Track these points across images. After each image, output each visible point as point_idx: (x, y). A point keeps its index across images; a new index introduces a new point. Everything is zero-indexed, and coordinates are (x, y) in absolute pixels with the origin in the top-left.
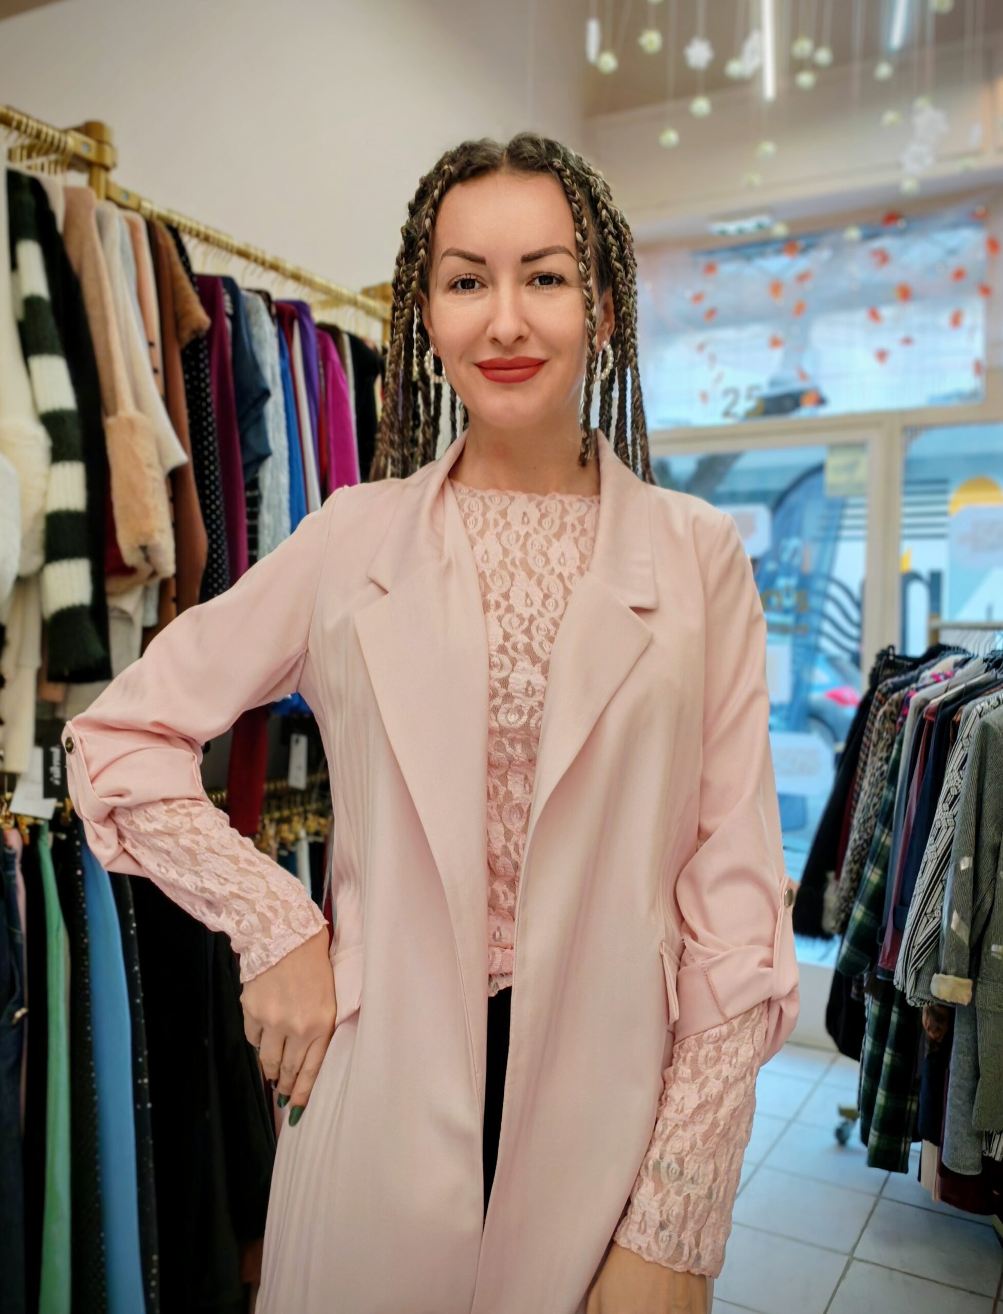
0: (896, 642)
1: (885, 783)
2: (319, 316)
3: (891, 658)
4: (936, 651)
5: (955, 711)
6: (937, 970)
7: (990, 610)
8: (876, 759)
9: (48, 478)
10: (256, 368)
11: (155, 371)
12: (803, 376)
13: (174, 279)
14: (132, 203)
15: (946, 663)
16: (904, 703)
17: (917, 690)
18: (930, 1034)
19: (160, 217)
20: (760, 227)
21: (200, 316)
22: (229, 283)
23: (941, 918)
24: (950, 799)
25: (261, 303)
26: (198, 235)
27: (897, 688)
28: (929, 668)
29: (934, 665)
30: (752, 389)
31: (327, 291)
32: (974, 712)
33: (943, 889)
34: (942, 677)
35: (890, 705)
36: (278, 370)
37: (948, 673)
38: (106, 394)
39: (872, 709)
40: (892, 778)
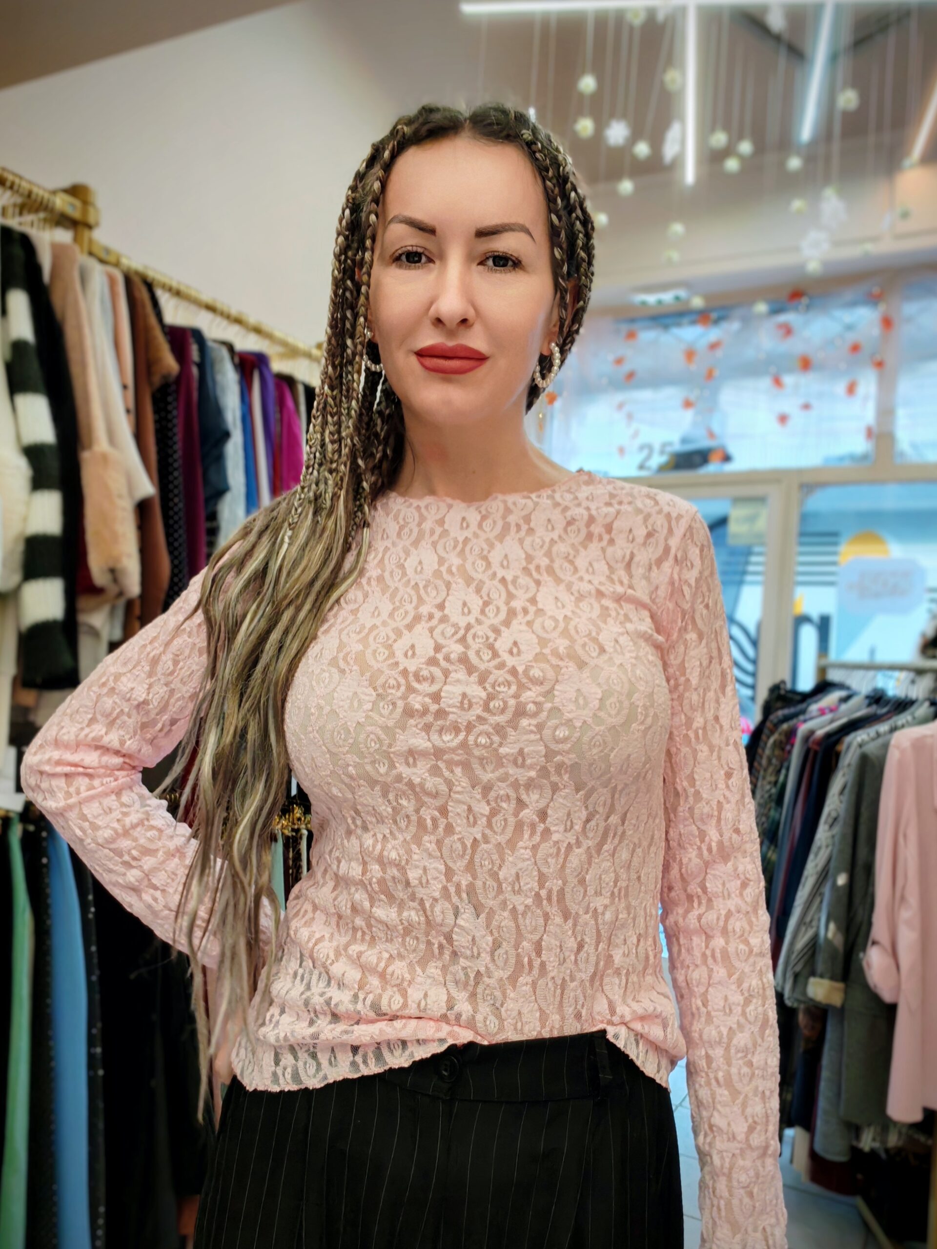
0: (787, 678)
1: (773, 805)
2: (278, 366)
3: (782, 692)
4: (823, 687)
5: (838, 741)
6: (813, 974)
7: (872, 652)
8: (765, 783)
9: (28, 504)
10: (218, 412)
11: (128, 411)
12: (711, 435)
13: (147, 329)
14: (112, 259)
15: (831, 698)
16: (791, 734)
17: (805, 721)
18: (806, 1032)
19: (137, 273)
20: (677, 298)
21: (170, 363)
22: (197, 335)
23: (818, 927)
24: (830, 821)
25: (225, 353)
26: (170, 289)
27: (786, 719)
28: (816, 702)
29: (820, 700)
30: (664, 445)
31: (284, 344)
32: (855, 744)
33: (821, 902)
34: (827, 711)
35: (780, 734)
36: (238, 414)
37: (833, 706)
38: (83, 432)
39: (764, 737)
40: (779, 800)
